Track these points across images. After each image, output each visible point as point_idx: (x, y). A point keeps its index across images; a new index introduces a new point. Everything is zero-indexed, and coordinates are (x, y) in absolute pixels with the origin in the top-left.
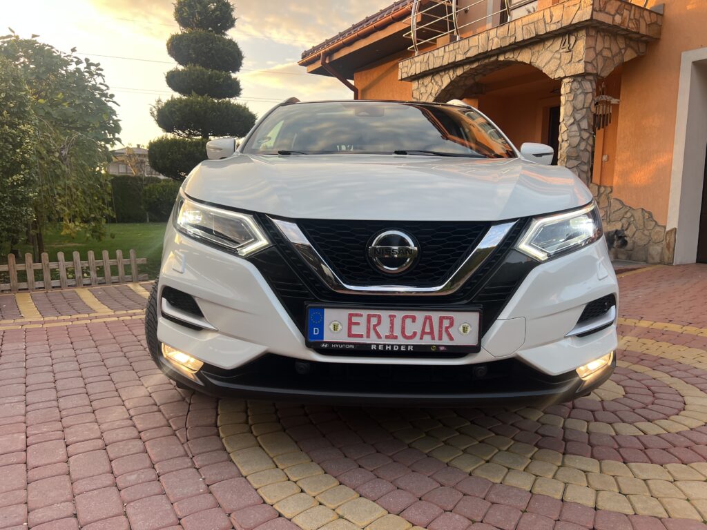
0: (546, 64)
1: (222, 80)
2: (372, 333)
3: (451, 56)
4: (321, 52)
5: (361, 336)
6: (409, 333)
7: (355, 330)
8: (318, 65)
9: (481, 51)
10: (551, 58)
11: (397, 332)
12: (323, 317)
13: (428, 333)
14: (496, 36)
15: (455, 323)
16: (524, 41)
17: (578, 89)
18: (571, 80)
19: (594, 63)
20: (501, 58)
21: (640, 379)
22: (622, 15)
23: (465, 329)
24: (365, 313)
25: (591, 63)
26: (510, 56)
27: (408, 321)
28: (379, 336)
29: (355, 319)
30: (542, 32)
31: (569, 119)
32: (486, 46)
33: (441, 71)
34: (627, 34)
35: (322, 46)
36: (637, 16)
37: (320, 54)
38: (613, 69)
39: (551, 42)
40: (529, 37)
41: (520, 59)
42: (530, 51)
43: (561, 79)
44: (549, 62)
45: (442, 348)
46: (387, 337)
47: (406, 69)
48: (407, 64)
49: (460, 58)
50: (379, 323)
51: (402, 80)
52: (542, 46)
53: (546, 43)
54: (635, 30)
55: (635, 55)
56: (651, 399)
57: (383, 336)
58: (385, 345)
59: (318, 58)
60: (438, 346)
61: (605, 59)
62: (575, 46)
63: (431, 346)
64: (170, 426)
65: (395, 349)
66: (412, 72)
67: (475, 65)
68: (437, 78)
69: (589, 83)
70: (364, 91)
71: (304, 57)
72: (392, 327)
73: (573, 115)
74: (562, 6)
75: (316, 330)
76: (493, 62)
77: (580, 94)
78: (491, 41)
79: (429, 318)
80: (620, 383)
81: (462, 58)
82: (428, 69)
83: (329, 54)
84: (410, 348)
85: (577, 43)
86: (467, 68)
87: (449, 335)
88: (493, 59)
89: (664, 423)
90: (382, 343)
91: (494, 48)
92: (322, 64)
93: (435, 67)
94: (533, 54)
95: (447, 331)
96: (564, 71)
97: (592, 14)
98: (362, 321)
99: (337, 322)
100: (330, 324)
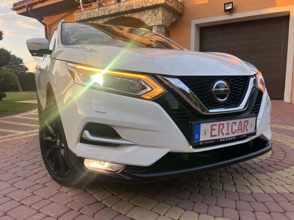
0: (146, 20)
2: (220, 133)
3: (102, 13)
4: (26, 4)
5: (216, 135)
7: (214, 133)
8: (24, 10)
9: (117, 11)
10: (148, 18)
12: (200, 128)
13: (240, 130)
14: (124, 6)
15: (249, 123)
16: (136, 9)
17: (160, 31)
18: (157, 27)
19: (165, 21)
20: (126, 16)
22: (173, 3)
23: (251, 125)
24: (218, 123)
25: (164, 21)
26: (130, 15)
27: (234, 124)
28: (223, 134)
29: (214, 127)
30: (144, 6)
32: (119, 10)
33: (97, 19)
34: (174, 11)
35: (25, 1)
36: (177, 5)
38: (170, 24)
39: (147, 11)
40: (139, 8)
41: (134, 16)
42: (139, 14)
43: (152, 26)
44: (147, 19)
45: (245, 136)
46: (226, 134)
47: (79, 17)
48: (79, 14)
49: (106, 14)
50: (223, 128)
51: (77, 21)
52: (143, 12)
53: (145, 11)
54: (177, 10)
55: (176, 20)
59: (24, 7)
60: (243, 135)
61: (168, 20)
62: (158, 14)
63: (241, 135)
65: (229, 139)
66: (82, 18)
67: (113, 18)
68: (95, 21)
69: (163, 29)
70: (50, 26)
71: (14, 6)
72: (228, 129)
75: (197, 136)
76: (122, 17)
78: (121, 8)
79: (241, 122)
81: (108, 14)
82: (90, 17)
83: (31, 5)
84: (234, 138)
85: (158, 12)
86: (109, 18)
87: (247, 129)
88: (122, 15)
90: (224, 137)
91: (123, 11)
92: (26, 10)
93: (94, 17)
94: (140, 15)
95: (246, 127)
96: (154, 23)
97: (165, 1)
98: (216, 127)
99: (206, 130)
100: (203, 131)
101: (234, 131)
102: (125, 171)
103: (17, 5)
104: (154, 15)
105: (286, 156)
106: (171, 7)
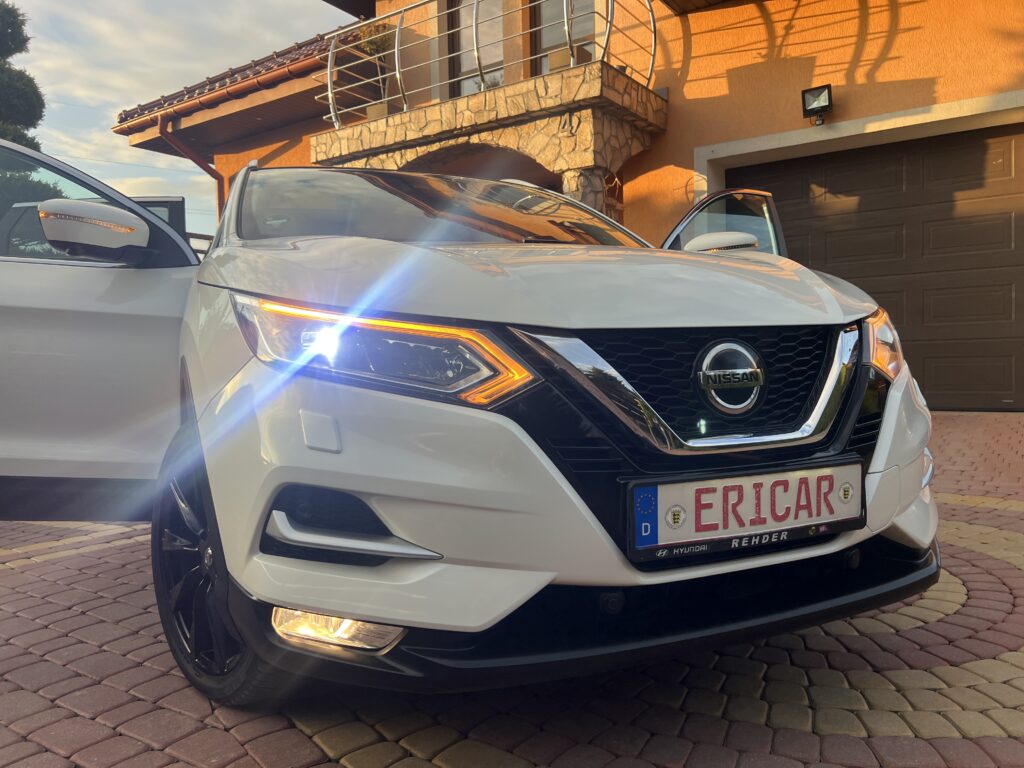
0: (541, 151)
2: (732, 519)
3: (399, 133)
4: (158, 113)
5: (714, 527)
7: (708, 518)
8: (153, 133)
9: (446, 128)
10: (547, 144)
12: (656, 500)
13: (803, 507)
14: (468, 109)
15: (835, 485)
16: (509, 117)
17: (586, 187)
18: (577, 174)
19: (603, 153)
20: (475, 139)
22: (630, 96)
23: (846, 494)
24: (719, 484)
25: (600, 153)
26: (487, 137)
27: (780, 489)
28: (741, 523)
29: (705, 499)
30: (536, 107)
32: (453, 121)
33: (382, 152)
34: (634, 121)
35: (157, 104)
36: (644, 100)
37: (156, 118)
38: (621, 164)
39: (545, 122)
40: (517, 113)
41: (502, 143)
42: (516, 131)
43: (562, 172)
44: (544, 148)
45: (822, 529)
46: (753, 522)
47: (323, 148)
48: (324, 140)
49: (412, 136)
50: (740, 500)
51: (317, 162)
52: (532, 126)
53: (539, 122)
54: (643, 116)
55: (641, 149)
57: (747, 520)
58: (750, 537)
59: (153, 123)
60: (816, 527)
61: (614, 150)
62: (579, 130)
63: (808, 528)
65: (764, 541)
66: (335, 151)
67: (435, 147)
68: (374, 160)
69: (598, 179)
71: (122, 120)
72: (758, 505)
74: (560, 76)
75: (646, 527)
76: (462, 144)
78: (459, 116)
79: (805, 481)
81: (416, 137)
82: (361, 149)
83: (175, 118)
84: (784, 536)
85: (581, 125)
86: (422, 150)
87: (829, 505)
88: (462, 140)
90: (746, 534)
91: (465, 125)
92: (161, 132)
93: (373, 146)
94: (520, 137)
95: (826, 500)
96: (567, 162)
97: (602, 90)
98: (716, 499)
99: (678, 508)
100: (667, 514)
101: (780, 512)
102: (403, 648)
103: (132, 117)
104: (565, 134)
105: (1016, 609)
106: (624, 109)
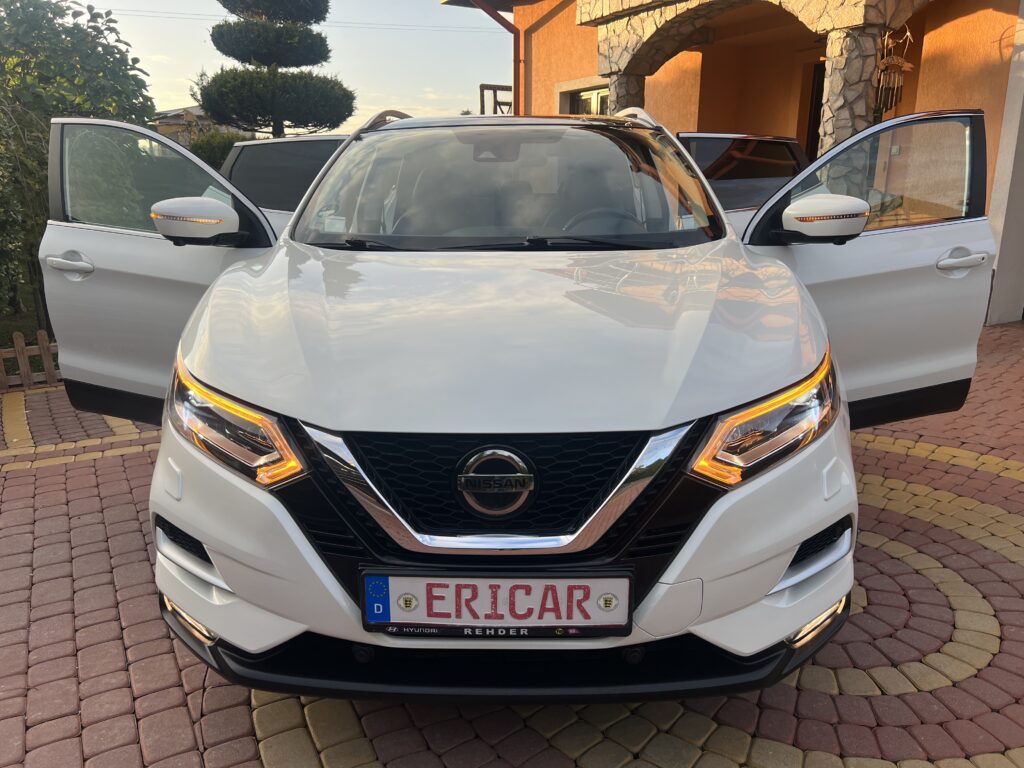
0: (804, 7)
1: (297, 39)
2: (464, 610)
5: (448, 615)
6: (521, 610)
7: (438, 607)
11: (503, 609)
12: (388, 588)
13: (549, 610)
15: (594, 594)
18: (843, 34)
19: (881, 6)
21: (895, 573)
23: (607, 603)
24: (453, 582)
27: (520, 594)
28: (475, 616)
29: (437, 592)
31: (837, 100)
33: (642, 12)
43: (827, 33)
45: (572, 631)
46: (487, 617)
47: (587, 8)
50: (475, 596)
51: (582, 24)
56: (904, 615)
57: (481, 613)
58: (484, 629)
60: (566, 628)
63: (554, 628)
64: (182, 685)
65: (500, 633)
66: (598, 12)
67: (694, 4)
68: (635, 20)
69: (870, 40)
70: (529, 32)
72: (495, 603)
73: (842, 93)
75: (379, 607)
77: (856, 58)
79: (553, 589)
80: (864, 582)
82: (621, 8)
84: (523, 630)
87: (583, 612)
89: (914, 669)
90: (481, 625)
93: (632, 5)
95: (579, 603)
96: (833, 20)
98: (448, 594)
99: (409, 596)
100: (399, 599)
